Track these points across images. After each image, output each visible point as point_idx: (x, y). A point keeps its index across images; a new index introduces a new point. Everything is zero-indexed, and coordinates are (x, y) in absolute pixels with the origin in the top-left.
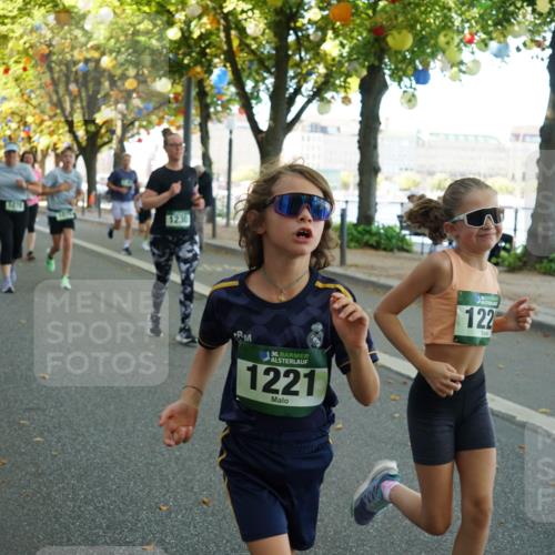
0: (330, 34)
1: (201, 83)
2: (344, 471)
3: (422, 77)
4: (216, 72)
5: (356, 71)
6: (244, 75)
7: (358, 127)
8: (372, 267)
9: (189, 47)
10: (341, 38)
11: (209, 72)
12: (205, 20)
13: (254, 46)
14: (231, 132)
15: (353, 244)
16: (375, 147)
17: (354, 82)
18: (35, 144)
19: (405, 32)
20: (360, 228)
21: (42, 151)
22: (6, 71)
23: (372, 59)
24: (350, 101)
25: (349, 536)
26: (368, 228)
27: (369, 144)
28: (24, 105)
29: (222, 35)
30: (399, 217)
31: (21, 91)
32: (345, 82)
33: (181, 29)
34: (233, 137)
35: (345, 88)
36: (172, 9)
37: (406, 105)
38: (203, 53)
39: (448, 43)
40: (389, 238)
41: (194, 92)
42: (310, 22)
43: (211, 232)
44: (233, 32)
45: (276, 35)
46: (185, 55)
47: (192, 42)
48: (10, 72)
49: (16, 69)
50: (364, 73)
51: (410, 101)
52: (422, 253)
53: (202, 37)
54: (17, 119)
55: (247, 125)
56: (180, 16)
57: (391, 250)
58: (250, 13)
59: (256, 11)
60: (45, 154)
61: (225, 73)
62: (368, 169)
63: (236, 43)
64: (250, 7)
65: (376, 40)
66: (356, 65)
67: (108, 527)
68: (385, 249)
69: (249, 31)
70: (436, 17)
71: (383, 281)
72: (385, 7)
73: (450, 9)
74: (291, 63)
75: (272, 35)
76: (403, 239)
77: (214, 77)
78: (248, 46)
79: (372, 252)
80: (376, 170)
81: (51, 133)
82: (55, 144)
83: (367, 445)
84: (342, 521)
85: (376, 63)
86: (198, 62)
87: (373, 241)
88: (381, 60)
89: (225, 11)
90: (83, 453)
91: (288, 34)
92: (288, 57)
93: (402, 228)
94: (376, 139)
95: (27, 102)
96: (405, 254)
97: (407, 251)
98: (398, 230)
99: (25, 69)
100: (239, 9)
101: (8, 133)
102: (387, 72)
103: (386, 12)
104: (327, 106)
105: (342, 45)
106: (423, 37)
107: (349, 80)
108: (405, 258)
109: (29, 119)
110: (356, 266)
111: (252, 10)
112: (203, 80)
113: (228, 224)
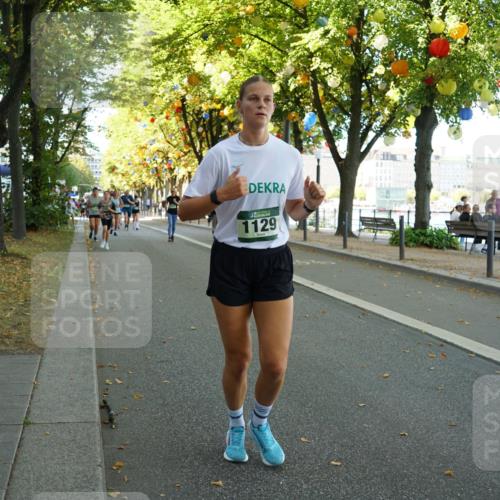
0: (392, 83)
1: (295, 125)
2: (387, 406)
3: (466, 114)
4: (307, 116)
5: (413, 111)
6: (328, 117)
7: (414, 154)
8: (425, 261)
9: (287, 97)
10: (401, 87)
11: (302, 116)
12: (299, 78)
13: (335, 96)
14: (318, 160)
15: (411, 244)
16: (429, 169)
17: (411, 120)
18: (175, 174)
19: (450, 81)
20: (417, 231)
21: (180, 179)
22: (153, 120)
23: (425, 103)
24: (409, 135)
25: (386, 451)
26: (423, 231)
27: (424, 167)
28: (167, 145)
29: (311, 88)
30: (447, 222)
31: (164, 135)
32: (404, 120)
33: (280, 85)
34: (321, 164)
35: (405, 125)
36: (274, 69)
37: (452, 136)
38: (297, 102)
39: (481, 87)
40: (440, 239)
41: (291, 132)
42: (377, 75)
43: (302, 236)
44: (319, 86)
45: (351, 86)
46: (283, 104)
47: (288, 94)
48: (156, 121)
49: (161, 119)
50: (419, 112)
51: (455, 133)
52: (466, 250)
53: (296, 90)
54: (161, 155)
55: (330, 155)
56: (280, 75)
57: (442, 248)
58: (330, 71)
59: (335, 69)
60: (182, 181)
61: (313, 117)
62: (423, 185)
63: (321, 94)
64: (330, 65)
65: (428, 87)
66: (413, 107)
67: (212, 441)
68: (437, 248)
69: (329, 84)
70: (474, 68)
71: (432, 270)
72: (434, 61)
73: (485, 61)
74: (364, 106)
75: (349, 86)
76: (450, 239)
77: (306, 120)
78: (330, 95)
79: (426, 250)
80: (429, 187)
81: (186, 166)
82: (189, 173)
83: (407, 389)
84: (382, 442)
85: (428, 105)
86: (293, 109)
87: (427, 241)
88: (431, 102)
89: (312, 69)
90: (197, 391)
91: (361, 86)
92: (361, 102)
93: (449, 231)
94: (429, 163)
95: (168, 142)
96: (453, 251)
97: (454, 249)
98: (446, 232)
99: (167, 118)
100: (322, 68)
101: (155, 165)
102: (438, 112)
103: (435, 66)
104: (391, 139)
105: (402, 92)
106: (464, 84)
107: (408, 118)
108: (453, 254)
109: (170, 155)
110: (412, 260)
111: (332, 68)
112: (297, 122)
113: (317, 230)
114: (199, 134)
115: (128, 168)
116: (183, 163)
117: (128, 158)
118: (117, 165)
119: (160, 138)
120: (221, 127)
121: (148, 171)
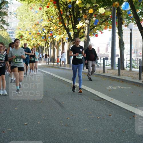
1: (119, 9)
4: (124, 4)
11: (121, 4)
14: (131, 30)
18: (54, 39)
21: (57, 41)
31: (48, 17)
34: (132, 32)
41: (116, 15)
54: (47, 28)
60: (58, 43)
61: (127, 4)
77: (123, 7)
81: (60, 34)
82: (62, 38)
95: (51, 21)
101: (44, 34)
109: (52, 28)
112: (119, 7)
113: (130, 70)
114: (67, 16)
115: (29, 36)
116: (58, 32)
117: (29, 30)
118: (23, 34)
119: (45, 19)
120: (79, 12)
121: (40, 37)
